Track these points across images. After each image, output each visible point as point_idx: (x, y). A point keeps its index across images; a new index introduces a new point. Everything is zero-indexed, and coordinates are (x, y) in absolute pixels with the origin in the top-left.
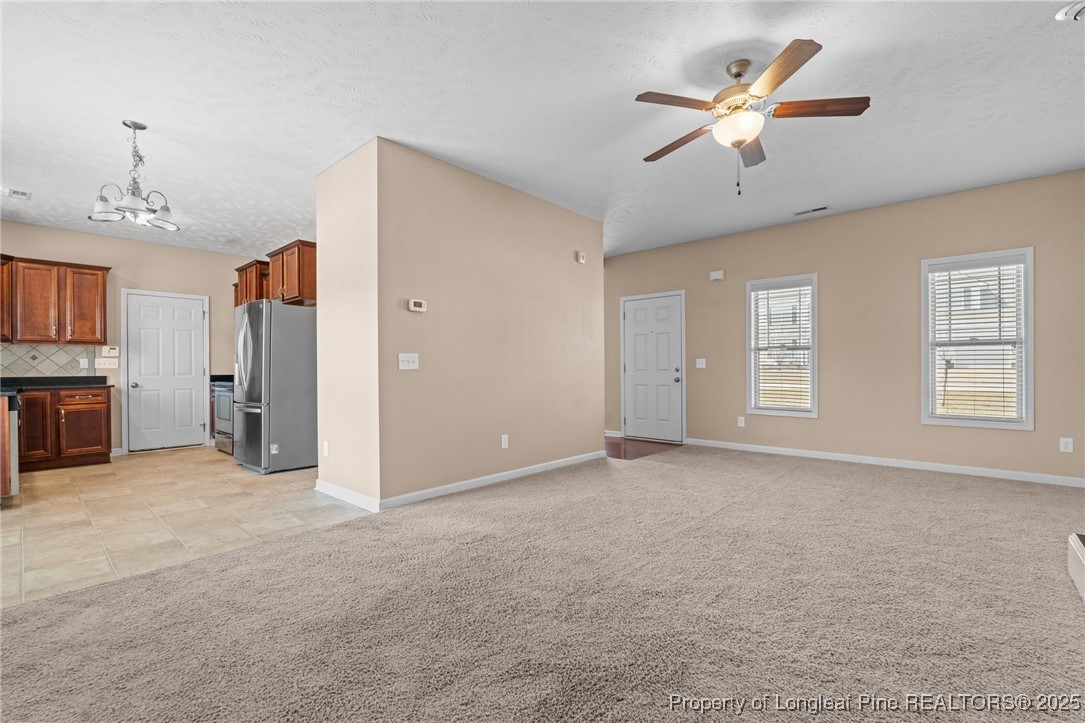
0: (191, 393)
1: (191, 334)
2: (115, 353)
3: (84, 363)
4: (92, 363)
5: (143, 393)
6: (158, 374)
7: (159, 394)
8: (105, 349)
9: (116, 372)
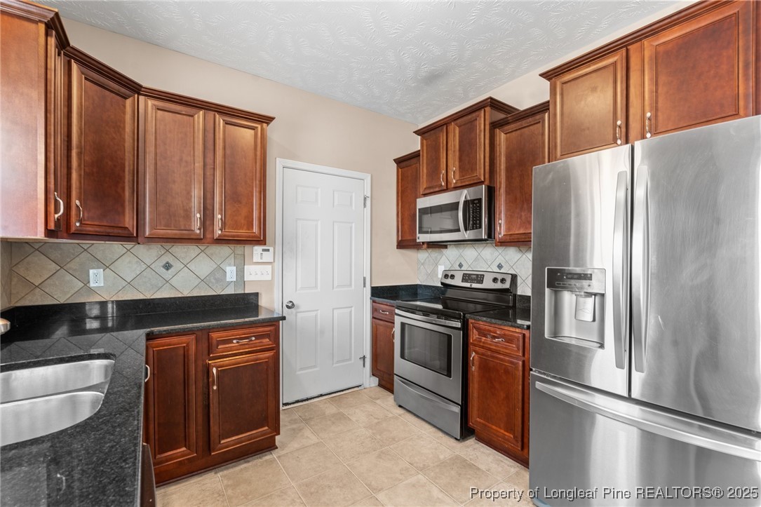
0: (351, 312)
1: (351, 228)
2: (268, 257)
3: (231, 272)
4: (240, 273)
5: (299, 315)
6: (316, 287)
7: (316, 316)
8: (258, 249)
9: (269, 284)
